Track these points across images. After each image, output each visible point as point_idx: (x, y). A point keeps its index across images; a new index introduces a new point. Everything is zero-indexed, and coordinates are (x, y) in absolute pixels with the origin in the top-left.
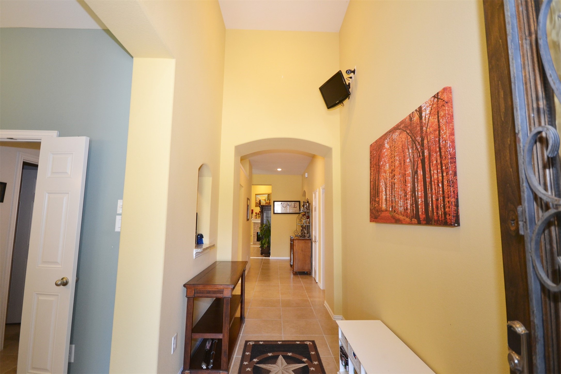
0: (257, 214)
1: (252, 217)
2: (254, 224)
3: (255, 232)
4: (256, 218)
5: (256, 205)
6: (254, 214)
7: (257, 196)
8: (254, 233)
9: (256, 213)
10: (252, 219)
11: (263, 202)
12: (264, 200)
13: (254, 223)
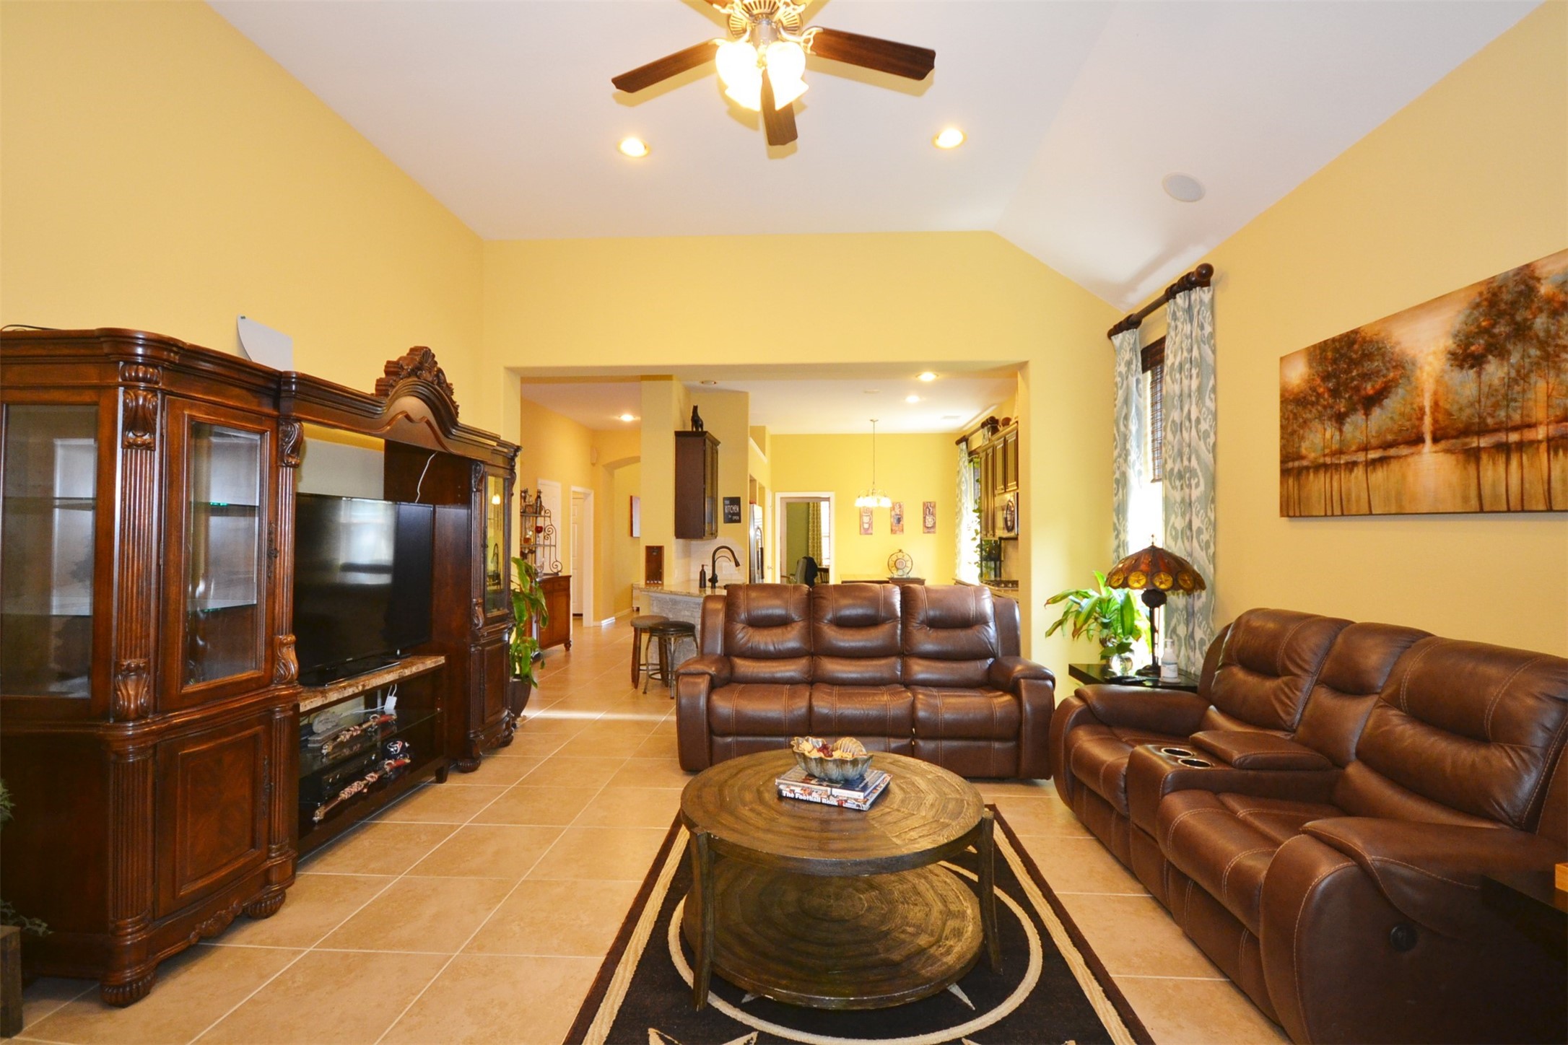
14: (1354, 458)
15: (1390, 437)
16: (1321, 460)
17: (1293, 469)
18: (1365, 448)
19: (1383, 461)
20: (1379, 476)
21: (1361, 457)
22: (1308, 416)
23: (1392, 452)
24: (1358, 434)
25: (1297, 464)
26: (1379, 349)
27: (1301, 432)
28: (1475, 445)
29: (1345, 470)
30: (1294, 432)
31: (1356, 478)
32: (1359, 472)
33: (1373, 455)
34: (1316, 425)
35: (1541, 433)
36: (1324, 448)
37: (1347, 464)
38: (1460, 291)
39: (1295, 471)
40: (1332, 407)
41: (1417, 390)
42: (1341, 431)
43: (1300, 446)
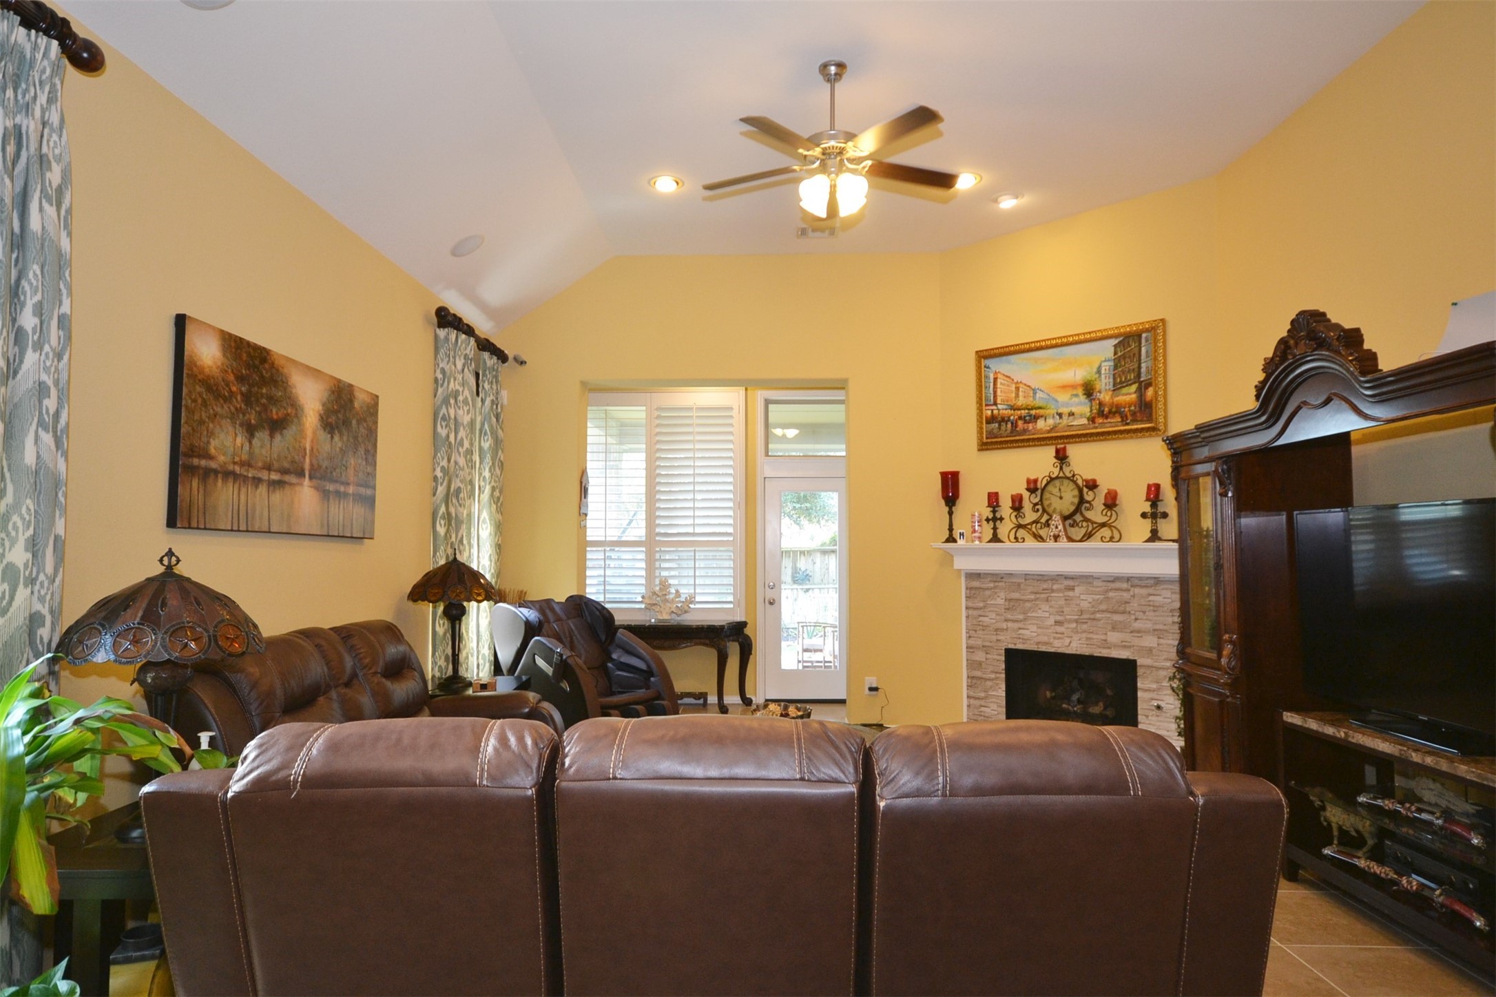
0: (1006, 502)
1: (951, 529)
2: (976, 584)
3: (986, 649)
4: (995, 539)
5: (991, 434)
6: (972, 503)
7: (995, 365)
8: (980, 656)
9: (993, 500)
10: (961, 542)
11: (1066, 405)
12: (1073, 387)
13: (972, 576)
14: (260, 475)
15: (286, 465)
16: (231, 467)
17: (198, 467)
18: (269, 468)
19: (280, 484)
20: (277, 497)
21: (264, 475)
22: (219, 410)
23: (287, 478)
24: (264, 452)
25: (203, 463)
26: (283, 382)
27: (211, 425)
28: (327, 488)
29: (252, 485)
30: (202, 422)
31: (261, 495)
32: (263, 489)
33: (275, 476)
34: (226, 423)
35: (351, 490)
36: (234, 455)
37: (254, 478)
38: (326, 374)
39: (201, 472)
40: (244, 415)
41: (302, 432)
42: (250, 442)
43: (208, 442)
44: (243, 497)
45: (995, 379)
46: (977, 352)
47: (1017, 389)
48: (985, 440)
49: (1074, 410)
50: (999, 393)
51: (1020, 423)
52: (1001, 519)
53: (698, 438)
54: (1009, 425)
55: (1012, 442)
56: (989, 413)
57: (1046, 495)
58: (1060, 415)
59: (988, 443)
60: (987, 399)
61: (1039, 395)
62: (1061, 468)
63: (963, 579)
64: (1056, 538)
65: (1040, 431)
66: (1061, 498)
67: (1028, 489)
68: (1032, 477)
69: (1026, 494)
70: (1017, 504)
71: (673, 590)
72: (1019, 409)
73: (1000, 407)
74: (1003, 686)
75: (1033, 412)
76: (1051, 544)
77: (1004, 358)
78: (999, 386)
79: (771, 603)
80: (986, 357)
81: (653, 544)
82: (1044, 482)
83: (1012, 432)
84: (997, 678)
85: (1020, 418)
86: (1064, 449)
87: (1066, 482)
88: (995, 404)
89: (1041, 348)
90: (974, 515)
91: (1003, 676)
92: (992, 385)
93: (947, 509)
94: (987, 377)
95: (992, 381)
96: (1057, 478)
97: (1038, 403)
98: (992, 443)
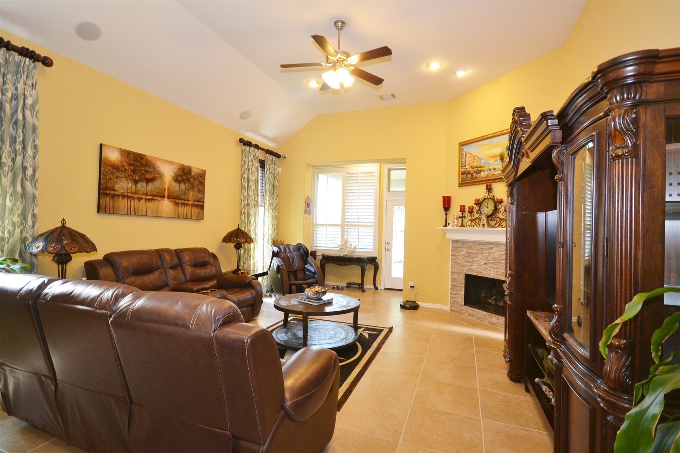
0: (467, 210)
1: (446, 221)
2: (455, 245)
3: (458, 273)
4: (462, 226)
5: (463, 180)
6: (455, 211)
7: (466, 149)
8: (456, 276)
9: (462, 208)
10: (449, 227)
11: (493, 165)
12: (496, 156)
13: (455, 242)
14: (141, 197)
15: (155, 193)
16: (126, 194)
17: (109, 194)
18: (146, 195)
19: (152, 200)
20: (150, 204)
21: (144, 197)
22: (119, 175)
23: (155, 198)
24: (143, 189)
25: (112, 192)
26: (152, 165)
27: (115, 180)
28: (177, 202)
29: (137, 200)
30: (111, 179)
31: (142, 203)
32: (143, 202)
33: (148, 197)
34: (124, 180)
35: (190, 203)
36: (128, 190)
37: (138, 198)
38: (176, 163)
39: (111, 195)
40: (132, 176)
41: (163, 183)
42: (136, 186)
43: (114, 186)
44: (132, 204)
45: (466, 155)
46: (459, 143)
47: (474, 158)
48: (461, 182)
49: (496, 167)
50: (467, 161)
51: (474, 174)
52: (465, 217)
53: (361, 184)
54: (470, 174)
55: (471, 182)
56: (463, 170)
57: (482, 205)
58: (490, 170)
59: (463, 184)
60: (462, 164)
61: (482, 161)
62: (489, 194)
63: (451, 243)
64: (484, 226)
65: (482, 178)
66: (488, 207)
67: (475, 204)
68: (478, 198)
69: (475, 206)
70: (471, 211)
71: (349, 243)
72: (474, 168)
73: (467, 167)
74: (464, 290)
75: (479, 169)
76: (482, 228)
77: (469, 145)
78: (467, 158)
79: (388, 250)
80: (462, 145)
81: (344, 226)
82: (482, 200)
83: (471, 178)
84: (461, 286)
85: (474, 172)
86: (490, 185)
87: (490, 200)
88: (465, 166)
89: (484, 140)
90: (454, 215)
91: (464, 285)
92: (464, 157)
93: (445, 212)
94: (462, 154)
95: (464, 156)
96: (487, 198)
97: (482, 165)
98: (463, 183)
